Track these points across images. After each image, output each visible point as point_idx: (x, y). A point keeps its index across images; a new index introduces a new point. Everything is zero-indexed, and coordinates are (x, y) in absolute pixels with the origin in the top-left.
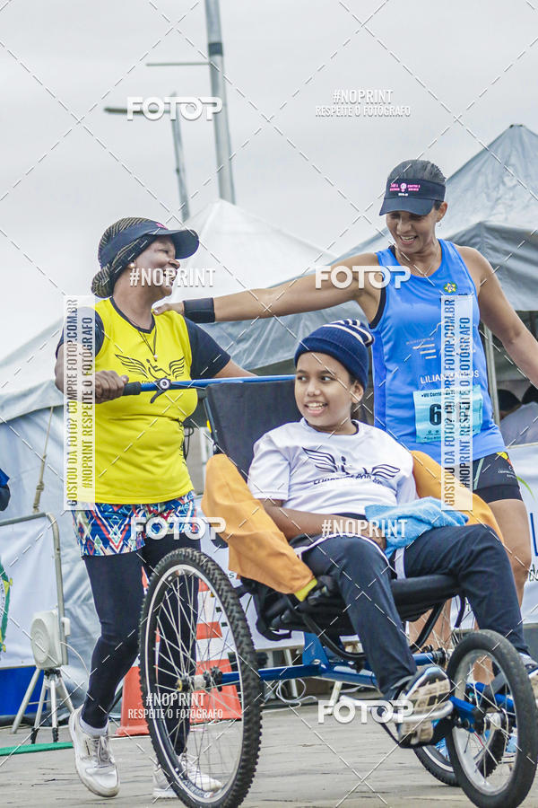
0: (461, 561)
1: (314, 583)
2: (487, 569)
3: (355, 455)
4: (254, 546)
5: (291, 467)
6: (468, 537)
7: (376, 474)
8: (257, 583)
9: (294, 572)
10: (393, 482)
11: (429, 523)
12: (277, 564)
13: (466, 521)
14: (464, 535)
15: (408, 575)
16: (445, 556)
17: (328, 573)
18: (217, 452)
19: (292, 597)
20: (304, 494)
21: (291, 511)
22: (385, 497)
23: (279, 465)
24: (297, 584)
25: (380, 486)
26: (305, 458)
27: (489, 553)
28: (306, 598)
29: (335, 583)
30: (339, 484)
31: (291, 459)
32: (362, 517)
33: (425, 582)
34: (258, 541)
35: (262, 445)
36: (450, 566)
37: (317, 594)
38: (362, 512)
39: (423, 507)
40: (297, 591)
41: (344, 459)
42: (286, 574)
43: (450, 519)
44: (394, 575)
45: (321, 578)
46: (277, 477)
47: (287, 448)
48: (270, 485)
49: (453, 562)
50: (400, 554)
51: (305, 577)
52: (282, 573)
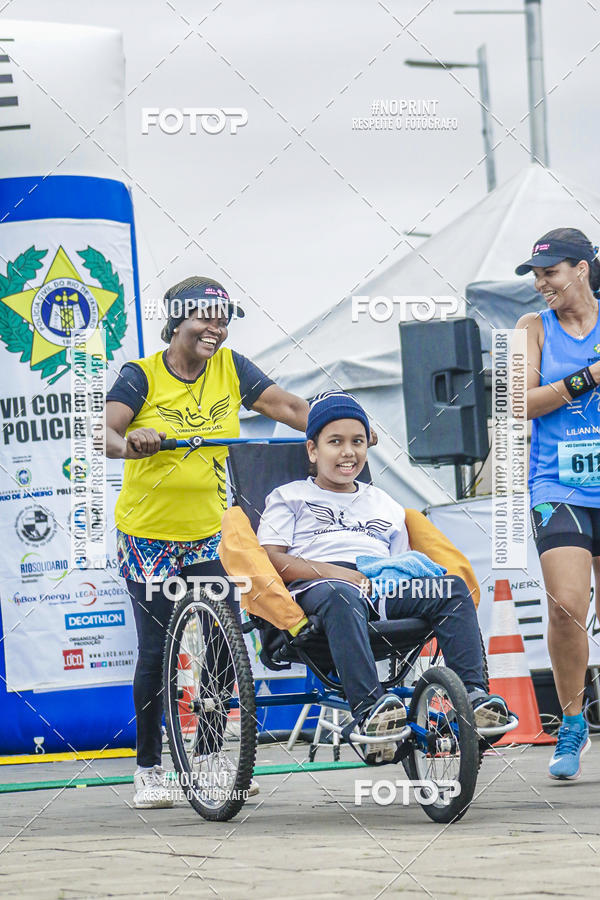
0: (432, 607)
1: (305, 622)
3: (352, 510)
5: (296, 518)
7: (370, 528)
8: (263, 620)
9: (288, 611)
10: (386, 535)
12: (274, 604)
15: (389, 617)
17: (315, 614)
19: (287, 633)
20: (306, 544)
22: (377, 548)
23: (285, 516)
24: (290, 622)
25: (374, 538)
26: (307, 511)
28: (298, 634)
29: (320, 622)
31: (296, 511)
32: (353, 567)
36: (423, 611)
37: (307, 631)
38: (354, 561)
40: (290, 627)
41: (342, 513)
42: (281, 613)
45: (311, 618)
46: (283, 527)
47: (293, 502)
49: (426, 608)
51: (298, 616)
52: (278, 612)
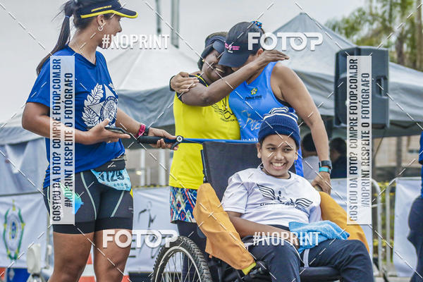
0: (342, 262)
1: (254, 265)
2: (358, 268)
3: (287, 191)
4: (221, 240)
5: (249, 194)
6: (348, 247)
7: (298, 204)
8: (221, 261)
9: (243, 257)
10: (308, 209)
11: (326, 236)
12: (233, 251)
13: (348, 236)
14: (346, 246)
15: (310, 266)
16: (333, 258)
17: (262, 260)
18: (205, 182)
19: (240, 272)
20: (254, 211)
21: (245, 220)
22: (301, 217)
23: (242, 192)
24: (244, 264)
25: (299, 211)
26: (257, 190)
27: (361, 258)
28: (249, 273)
30: (275, 207)
31: (249, 189)
32: (287, 229)
33: (320, 270)
34: (224, 237)
35: (233, 179)
36: (336, 263)
37: (255, 272)
38: (287, 225)
39: (323, 226)
40: (243, 268)
41: (280, 193)
42: (238, 258)
43: (338, 235)
44: (302, 265)
46: (240, 200)
47: (248, 183)
48: (236, 204)
49: (338, 261)
50: (307, 252)
51: (249, 261)
52: (236, 257)
